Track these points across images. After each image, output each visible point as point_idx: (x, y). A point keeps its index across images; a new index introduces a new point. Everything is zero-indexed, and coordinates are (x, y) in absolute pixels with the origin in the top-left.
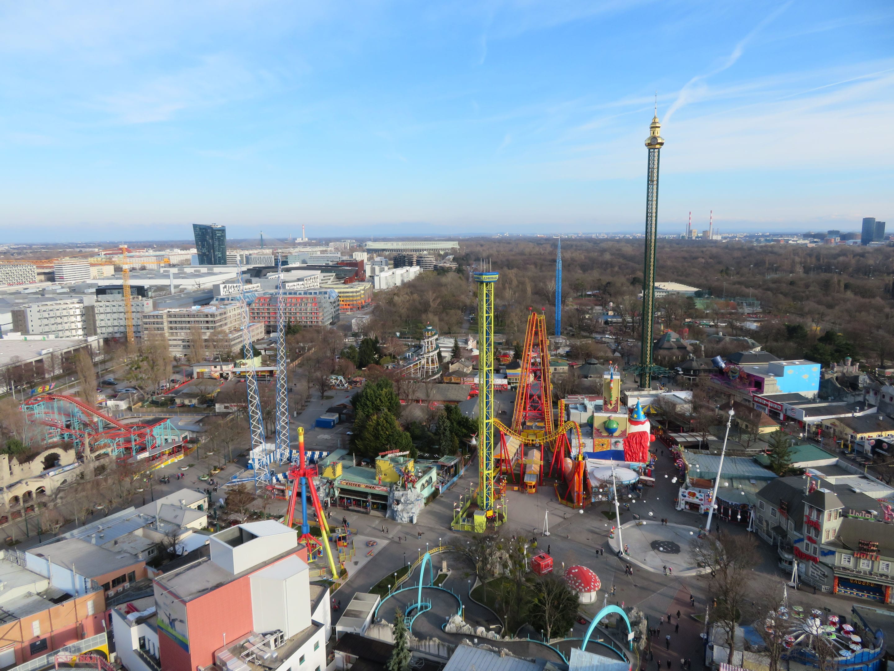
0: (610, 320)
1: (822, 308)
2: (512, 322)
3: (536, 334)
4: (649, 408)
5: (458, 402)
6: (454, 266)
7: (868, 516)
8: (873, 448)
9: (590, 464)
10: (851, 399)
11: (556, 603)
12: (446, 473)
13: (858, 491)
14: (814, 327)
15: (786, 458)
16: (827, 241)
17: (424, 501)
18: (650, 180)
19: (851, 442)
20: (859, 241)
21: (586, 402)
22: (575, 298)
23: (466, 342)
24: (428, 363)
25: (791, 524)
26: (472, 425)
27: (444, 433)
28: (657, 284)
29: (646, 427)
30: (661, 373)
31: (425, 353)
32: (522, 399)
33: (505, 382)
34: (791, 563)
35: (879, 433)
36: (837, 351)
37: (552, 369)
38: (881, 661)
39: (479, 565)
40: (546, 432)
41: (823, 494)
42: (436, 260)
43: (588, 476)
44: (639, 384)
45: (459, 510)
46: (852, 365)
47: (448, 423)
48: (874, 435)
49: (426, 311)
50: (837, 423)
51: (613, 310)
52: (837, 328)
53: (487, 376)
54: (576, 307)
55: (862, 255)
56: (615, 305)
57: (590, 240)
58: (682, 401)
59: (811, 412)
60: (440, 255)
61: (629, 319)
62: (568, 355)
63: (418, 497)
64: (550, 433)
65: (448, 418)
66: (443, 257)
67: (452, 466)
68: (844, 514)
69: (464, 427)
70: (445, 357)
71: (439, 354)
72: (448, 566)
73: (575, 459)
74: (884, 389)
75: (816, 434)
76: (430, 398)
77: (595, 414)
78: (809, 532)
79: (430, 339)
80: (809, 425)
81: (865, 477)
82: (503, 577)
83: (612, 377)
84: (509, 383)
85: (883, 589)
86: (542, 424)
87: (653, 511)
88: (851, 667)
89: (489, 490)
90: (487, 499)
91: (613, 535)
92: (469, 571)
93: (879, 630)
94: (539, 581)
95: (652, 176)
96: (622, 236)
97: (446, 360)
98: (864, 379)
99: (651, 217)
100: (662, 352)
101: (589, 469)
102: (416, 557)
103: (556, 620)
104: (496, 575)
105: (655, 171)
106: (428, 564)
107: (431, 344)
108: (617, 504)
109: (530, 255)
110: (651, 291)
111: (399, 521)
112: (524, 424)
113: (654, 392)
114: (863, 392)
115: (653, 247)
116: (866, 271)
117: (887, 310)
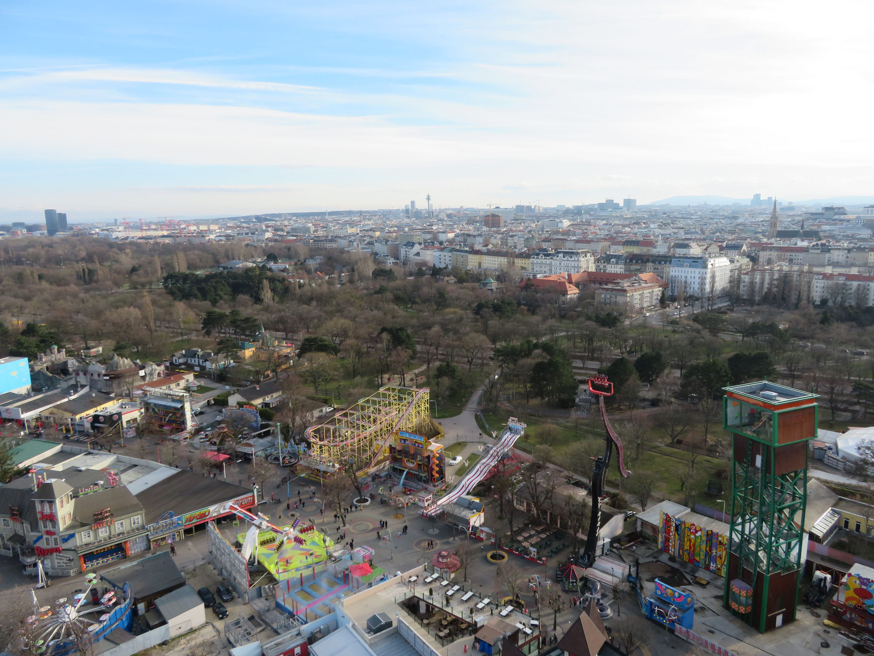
1: (20, 302)
7: (96, 488)
8: (92, 424)
10: (64, 385)
13: (83, 469)
14: (15, 321)
15: (9, 462)
16: (14, 234)
19: (72, 425)
20: (45, 232)
25: (27, 526)
34: (35, 565)
35: (95, 409)
36: (42, 341)
38: (132, 609)
41: (50, 485)
46: (59, 352)
48: (91, 412)
50: (55, 411)
52: (39, 318)
55: (50, 246)
59: (27, 408)
68: (75, 496)
74: (91, 368)
75: (37, 427)
78: (45, 527)
80: (28, 421)
81: (89, 453)
85: (123, 545)
88: (109, 630)
93: (125, 584)
98: (72, 363)
114: (74, 375)
116: (58, 261)
117: (82, 295)
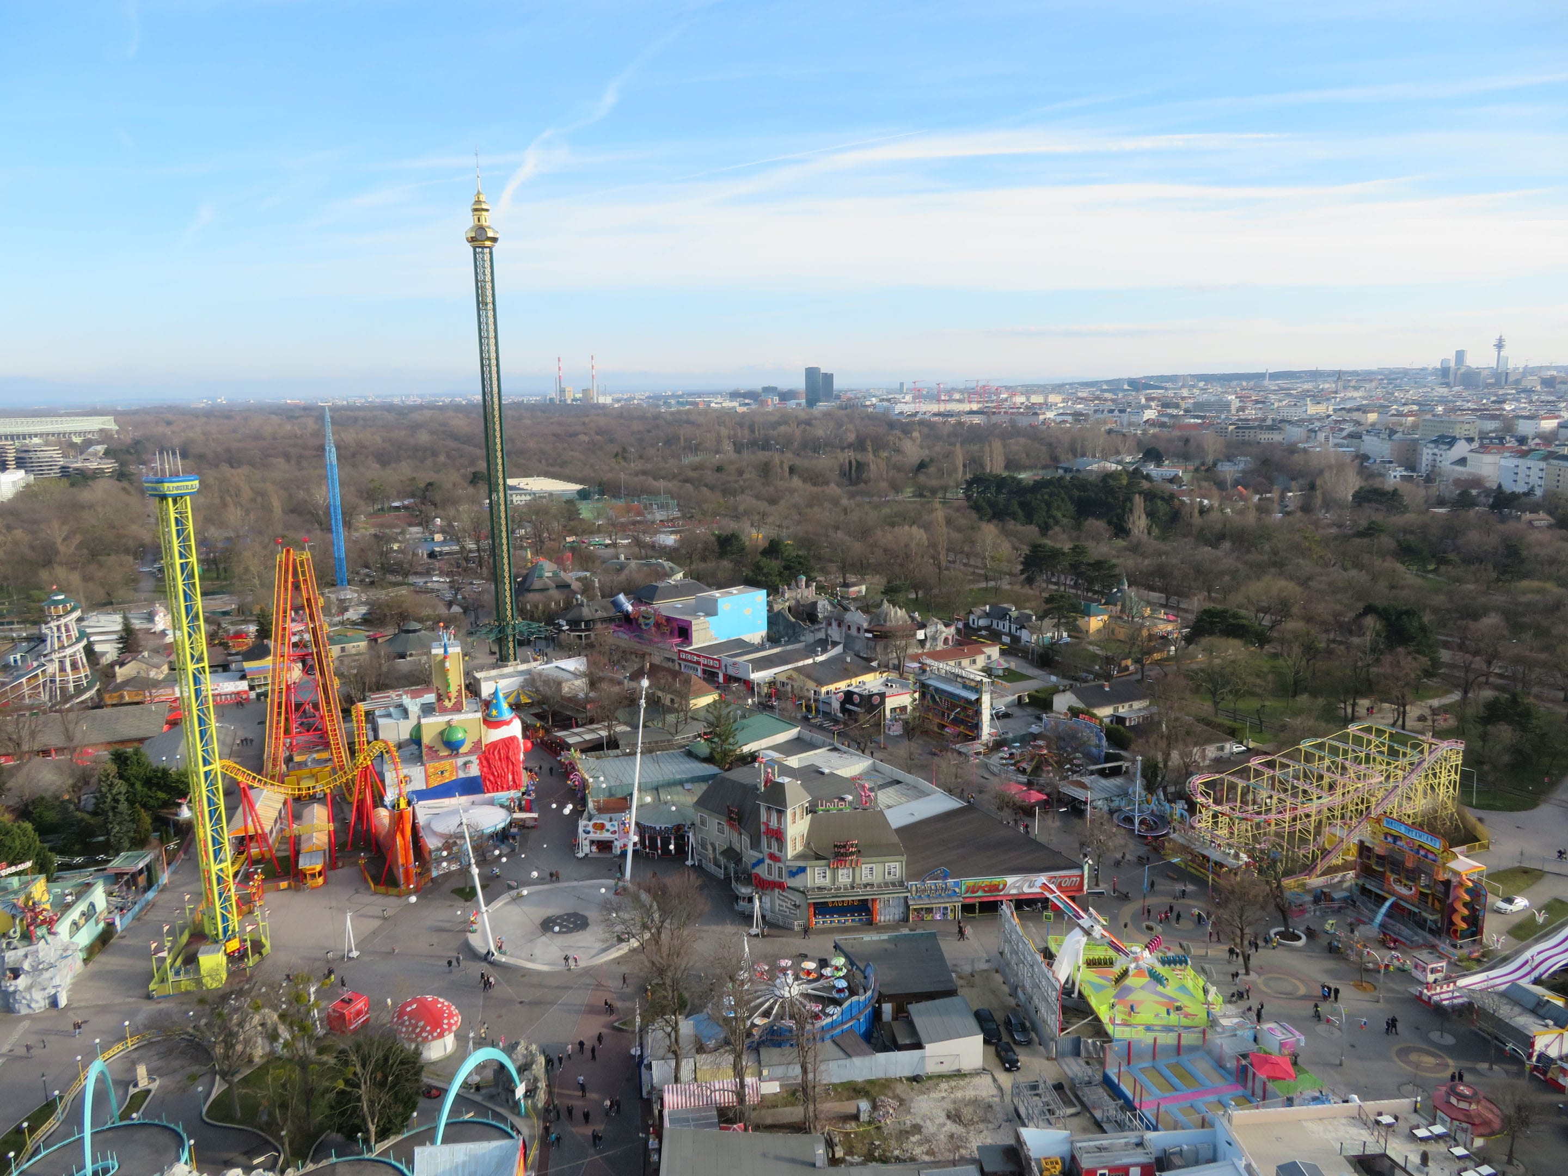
0: (437, 549)
1: (763, 506)
2: (247, 570)
3: (296, 587)
4: (518, 695)
5: (141, 740)
6: (109, 465)
7: (842, 805)
8: (843, 704)
9: (424, 811)
10: (809, 638)
11: (379, 1076)
12: (129, 888)
13: (827, 771)
14: (754, 533)
15: (731, 740)
16: (763, 403)
17: (81, 956)
18: (481, 303)
19: (815, 701)
20: (803, 401)
21: (406, 700)
22: (370, 516)
23: (150, 618)
24: (62, 669)
25: (746, 839)
26: (178, 781)
27: (114, 808)
28: (510, 482)
29: (515, 729)
30: (533, 634)
31: (53, 651)
32: (279, 714)
33: (243, 685)
34: (750, 900)
35: (848, 681)
36: (787, 568)
37: (335, 651)
38: (874, 1007)
39: (219, 1050)
40: (334, 769)
41: (782, 786)
42: (64, 456)
43: (422, 834)
44: (498, 656)
45: (164, 954)
46: (807, 586)
47: (121, 787)
48: (842, 685)
49: (48, 563)
50: (795, 675)
51: (443, 531)
52: (784, 533)
53: (196, 681)
54: (372, 531)
55: (808, 423)
56: (445, 523)
57: (390, 408)
58: (570, 676)
59: (761, 664)
60: (72, 445)
61: (472, 546)
62: (366, 621)
63: (65, 950)
64: (342, 768)
65: (121, 777)
66: (81, 449)
67: (141, 872)
68: (812, 810)
69: (160, 788)
70: (104, 654)
71: (89, 651)
72: (151, 1074)
73: (393, 807)
74: (848, 617)
75: (769, 696)
76: (75, 742)
77: (423, 721)
78: (769, 847)
79: (63, 621)
80: (758, 685)
81: (835, 749)
82: (272, 1059)
83: (446, 651)
84: (252, 688)
85: (870, 904)
86: (325, 755)
87: (537, 869)
88: (838, 1030)
89: (225, 900)
90: (225, 919)
91: (475, 927)
92: (195, 1068)
93: (868, 965)
94: (342, 1046)
95: (484, 295)
96: (448, 400)
97: (105, 661)
98: (824, 606)
99: (489, 365)
100: (532, 597)
101: (421, 820)
102: (76, 1075)
103: (384, 1107)
104: (257, 1060)
105: (489, 286)
106: (100, 1080)
107: (67, 630)
108: (475, 871)
109: (275, 439)
110: (502, 494)
111: (24, 1011)
112: (289, 760)
113: (524, 667)
114: (824, 625)
115: (497, 419)
116: (814, 446)
117: (845, 502)
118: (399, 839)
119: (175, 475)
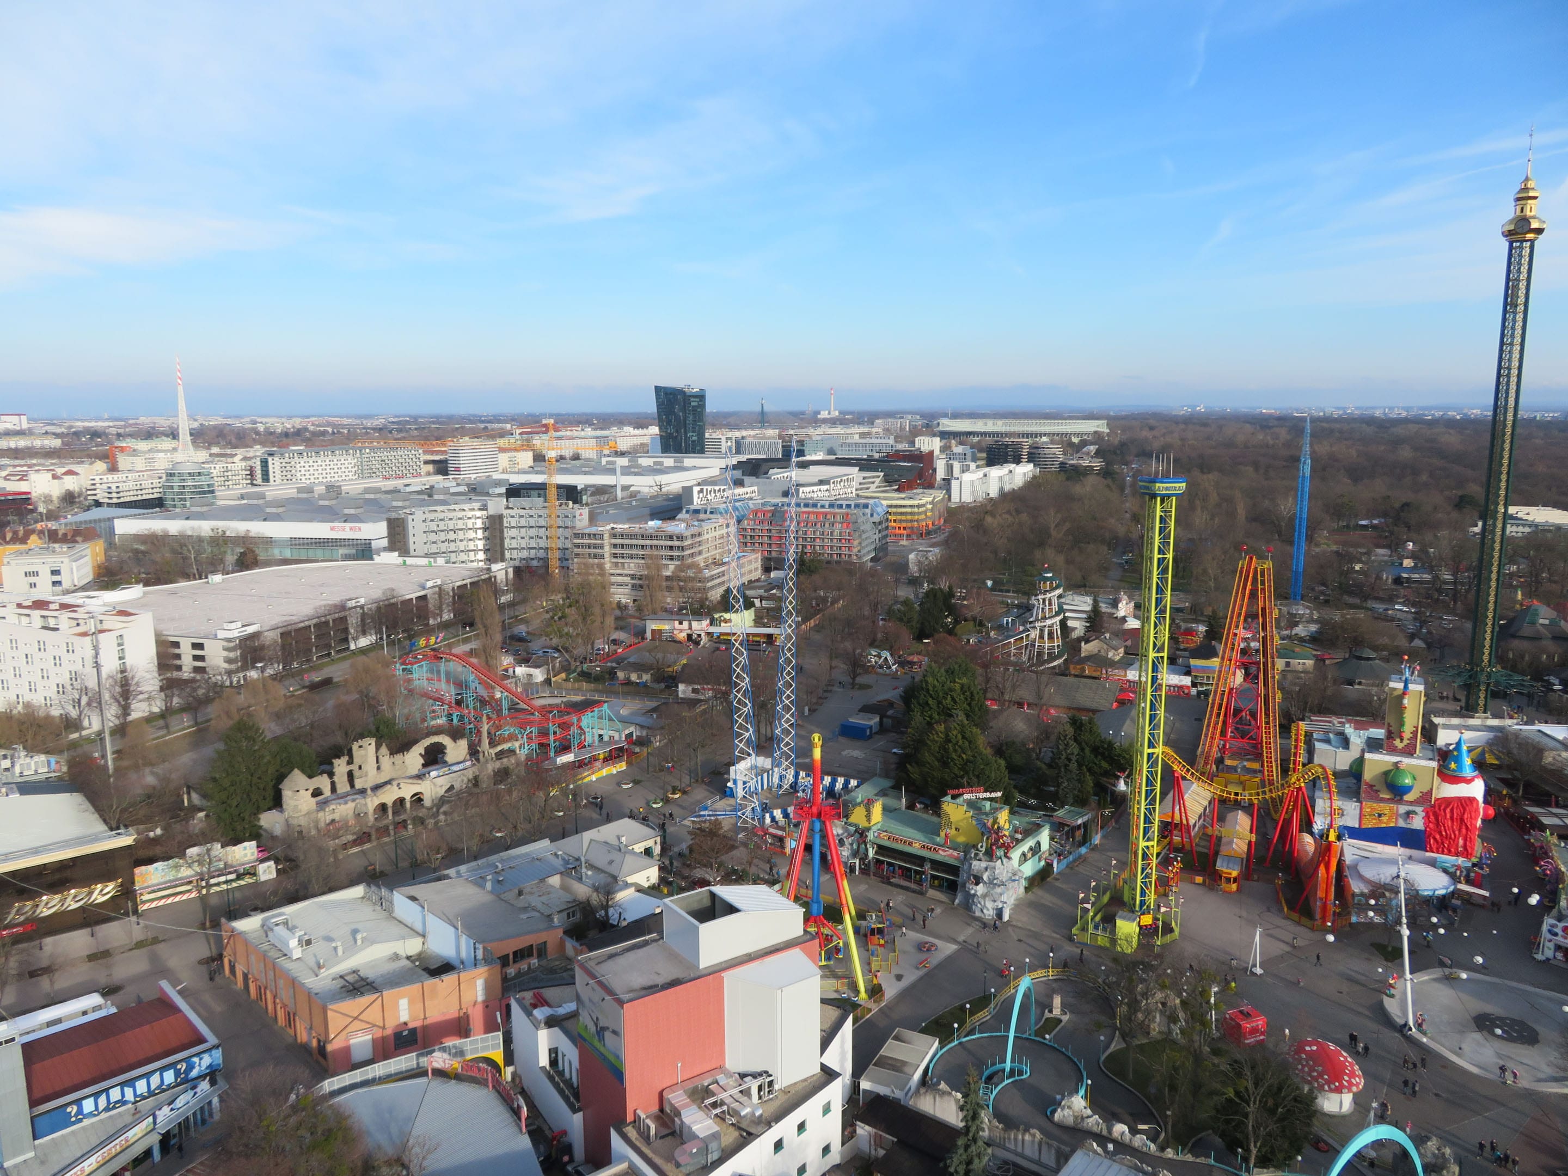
0: (1405, 575)
2: (1205, 571)
3: (1253, 595)
4: (1483, 753)
5: (1094, 711)
6: (1097, 464)
9: (1351, 849)
11: (1270, 1103)
12: (1068, 838)
17: (1024, 883)
18: (1509, 303)
21: (1349, 730)
22: (1333, 532)
23: (1115, 604)
24: (1041, 637)
26: (1120, 755)
27: (1066, 766)
28: (1512, 510)
29: (1476, 789)
30: (1513, 686)
31: (1037, 620)
32: (1218, 715)
33: (1187, 681)
37: (1280, 664)
39: (1122, 1010)
40: (1263, 781)
42: (1065, 453)
43: (1347, 873)
44: (1463, 703)
45: (1089, 906)
47: (1074, 748)
49: (1041, 544)
51: (1413, 556)
53: (1155, 668)
54: (1334, 548)
56: (1417, 549)
57: (1370, 421)
58: (1558, 745)
60: (1071, 444)
61: (1448, 577)
62: (1314, 640)
63: (1014, 874)
64: (1271, 783)
65: (1076, 740)
66: (1078, 448)
67: (1079, 827)
69: (1104, 758)
70: (1074, 629)
71: (1063, 623)
72: (1063, 1005)
73: (1321, 836)
76: (1043, 701)
77: (1368, 756)
79: (1048, 595)
82: (1167, 1040)
83: (1406, 687)
84: (1194, 685)
86: (1256, 766)
89: (1146, 876)
90: (1143, 893)
91: (1393, 991)
92: (1103, 1018)
94: (1238, 1057)
95: (1515, 296)
96: (1438, 414)
97: (1075, 635)
99: (1508, 376)
100: (1516, 643)
101: (1349, 858)
102: (1006, 982)
103: (1269, 1134)
104: (1153, 1033)
105: (1522, 285)
106: (1026, 996)
107: (1050, 604)
108: (1406, 932)
109: (1246, 447)
110: (1499, 525)
111: (978, 914)
112: (1220, 761)
113: (1495, 722)
115: (1508, 437)
118: (1322, 870)
119: (1166, 477)
